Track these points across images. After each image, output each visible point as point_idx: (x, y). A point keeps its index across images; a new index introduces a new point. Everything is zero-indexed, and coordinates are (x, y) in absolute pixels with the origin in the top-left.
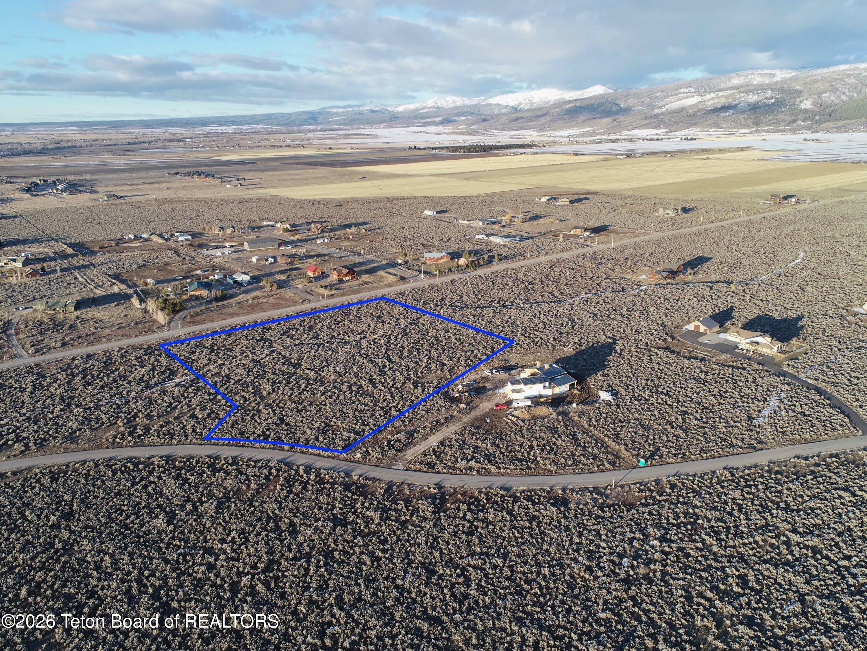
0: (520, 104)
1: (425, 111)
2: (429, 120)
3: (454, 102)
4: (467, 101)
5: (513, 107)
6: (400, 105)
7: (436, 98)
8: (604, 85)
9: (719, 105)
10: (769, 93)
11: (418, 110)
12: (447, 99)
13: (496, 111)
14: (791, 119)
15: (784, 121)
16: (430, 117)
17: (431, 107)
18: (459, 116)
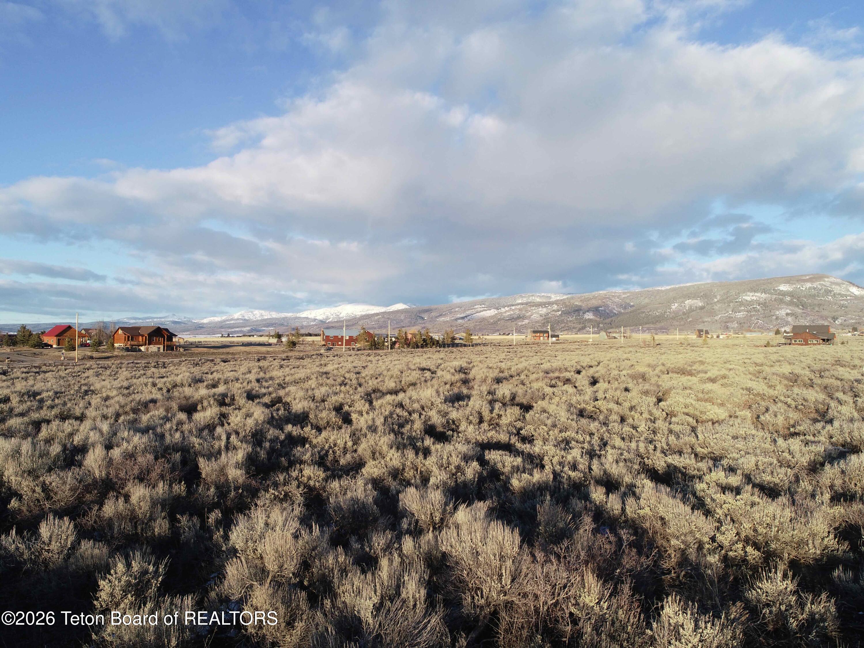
0: (328, 318)
1: (232, 322)
2: (237, 329)
3: (262, 315)
4: (274, 315)
5: (321, 321)
6: (206, 318)
7: (243, 312)
8: (405, 303)
9: (515, 316)
10: (555, 307)
11: (225, 321)
12: (254, 313)
13: (305, 324)
14: (580, 326)
15: (574, 328)
16: (238, 327)
17: (238, 319)
18: (267, 327)
